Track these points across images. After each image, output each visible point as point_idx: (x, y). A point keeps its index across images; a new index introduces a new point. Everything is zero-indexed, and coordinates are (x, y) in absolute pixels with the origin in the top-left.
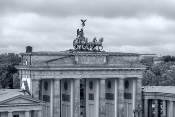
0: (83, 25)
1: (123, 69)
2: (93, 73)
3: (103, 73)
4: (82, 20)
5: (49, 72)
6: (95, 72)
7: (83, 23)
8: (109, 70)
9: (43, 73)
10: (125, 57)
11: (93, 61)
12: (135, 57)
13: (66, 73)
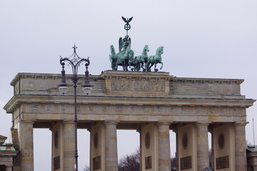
0: (128, 27)
1: (204, 104)
2: (142, 111)
3: (164, 111)
4: (124, 19)
5: (52, 108)
6: (147, 109)
7: (128, 24)
8: (176, 106)
9: (39, 108)
10: (210, 85)
11: (142, 89)
12: (231, 85)
13: (88, 109)
